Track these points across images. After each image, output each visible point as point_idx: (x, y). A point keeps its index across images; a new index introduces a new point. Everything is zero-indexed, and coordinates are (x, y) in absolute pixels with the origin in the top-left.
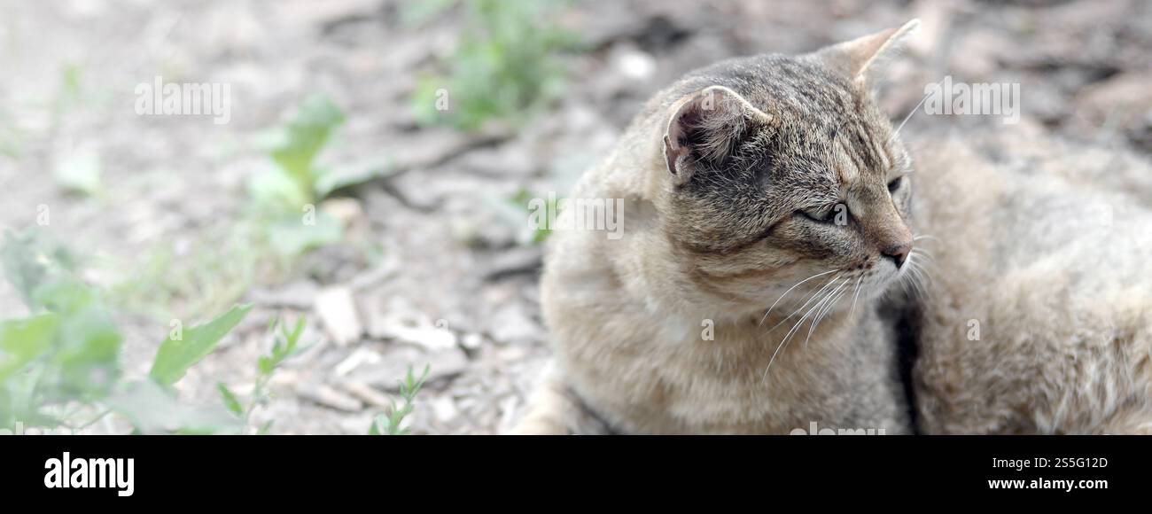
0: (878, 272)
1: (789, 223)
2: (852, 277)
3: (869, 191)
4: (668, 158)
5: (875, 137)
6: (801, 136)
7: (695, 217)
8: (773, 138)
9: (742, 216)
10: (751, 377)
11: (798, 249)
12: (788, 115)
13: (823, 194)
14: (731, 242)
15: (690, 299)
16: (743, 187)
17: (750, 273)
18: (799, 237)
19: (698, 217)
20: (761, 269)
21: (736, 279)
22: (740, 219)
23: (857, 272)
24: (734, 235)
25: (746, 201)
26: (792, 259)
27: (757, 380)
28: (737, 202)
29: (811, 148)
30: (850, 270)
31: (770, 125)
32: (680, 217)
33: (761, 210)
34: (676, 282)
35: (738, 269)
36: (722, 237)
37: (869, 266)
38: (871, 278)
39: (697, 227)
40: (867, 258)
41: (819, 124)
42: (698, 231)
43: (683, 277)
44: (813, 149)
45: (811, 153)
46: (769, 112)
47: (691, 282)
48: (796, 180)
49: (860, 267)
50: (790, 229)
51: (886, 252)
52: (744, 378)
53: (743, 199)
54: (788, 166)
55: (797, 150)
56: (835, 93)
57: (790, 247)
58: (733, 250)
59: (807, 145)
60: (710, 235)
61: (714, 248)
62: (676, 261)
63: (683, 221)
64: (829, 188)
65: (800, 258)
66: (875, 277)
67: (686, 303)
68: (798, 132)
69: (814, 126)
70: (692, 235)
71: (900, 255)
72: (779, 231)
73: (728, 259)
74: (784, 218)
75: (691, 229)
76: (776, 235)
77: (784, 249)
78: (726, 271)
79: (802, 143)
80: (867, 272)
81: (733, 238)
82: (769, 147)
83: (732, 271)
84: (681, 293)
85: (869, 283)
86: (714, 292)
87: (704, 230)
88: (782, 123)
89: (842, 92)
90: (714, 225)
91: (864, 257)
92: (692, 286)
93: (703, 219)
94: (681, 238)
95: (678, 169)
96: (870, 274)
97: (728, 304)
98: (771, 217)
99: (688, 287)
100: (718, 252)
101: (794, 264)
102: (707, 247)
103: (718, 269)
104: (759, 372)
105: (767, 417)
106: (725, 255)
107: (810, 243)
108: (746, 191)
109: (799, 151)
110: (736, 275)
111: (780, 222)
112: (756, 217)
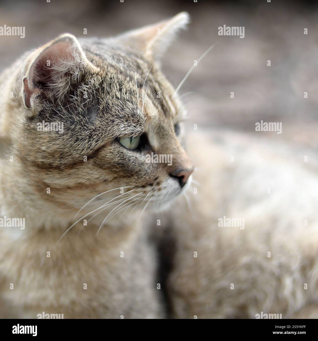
0: (165, 188)
1: (110, 148)
2: (145, 192)
3: (163, 128)
4: (25, 96)
5: (165, 92)
6: (119, 85)
7: (42, 141)
8: (101, 84)
9: (77, 140)
10: (65, 272)
11: (114, 169)
12: (112, 70)
13: (135, 125)
14: (68, 160)
15: (34, 207)
16: (78, 118)
17: (80, 186)
18: (117, 160)
19: (45, 141)
20: (87, 183)
21: (69, 191)
22: (75, 142)
23: (148, 188)
24: (71, 155)
25: (80, 128)
26: (109, 177)
27: (69, 274)
28: (73, 130)
29: (126, 93)
30: (144, 187)
31: (98, 74)
32: (30, 141)
33: (90, 137)
34: (24, 193)
35: (71, 182)
36: (62, 156)
37: (158, 184)
38: (160, 192)
39: (43, 148)
40: (156, 179)
41: (131, 78)
42: (44, 151)
43: (30, 189)
44: (127, 94)
45: (127, 97)
46: (98, 66)
47: (36, 193)
48: (116, 115)
49: (151, 185)
50: (110, 152)
51: (172, 174)
52: (60, 272)
53: (78, 127)
54: (111, 105)
55: (117, 93)
56: (136, 62)
57: (108, 168)
58: (69, 167)
59: (124, 91)
60: (52, 155)
61: (55, 165)
62: (25, 177)
63: (33, 145)
64: (138, 121)
65: (115, 178)
66: (164, 192)
67: (32, 209)
68: (118, 82)
69: (128, 79)
70: (39, 155)
71: (183, 177)
72: (102, 153)
73: (64, 174)
74: (107, 144)
75: (39, 151)
76: (100, 157)
77: (105, 169)
78: (62, 184)
79: (120, 90)
80: (157, 188)
81: (70, 157)
82: (97, 90)
83: (66, 184)
84: (27, 202)
85: (159, 196)
86: (52, 201)
87: (49, 151)
88: (107, 74)
89: (140, 62)
90: (56, 147)
91: (154, 178)
92: (37, 196)
93: (48, 142)
94: (31, 158)
95: (32, 104)
96: (160, 190)
97: (61, 210)
98: (97, 142)
99: (32, 197)
100: (58, 168)
101: (111, 181)
102: (50, 164)
103: (57, 182)
104: (71, 269)
105: (73, 303)
106: (62, 171)
107: (123, 164)
108: (80, 121)
109: (118, 95)
110: (69, 188)
111: (104, 146)
112: (86, 141)
